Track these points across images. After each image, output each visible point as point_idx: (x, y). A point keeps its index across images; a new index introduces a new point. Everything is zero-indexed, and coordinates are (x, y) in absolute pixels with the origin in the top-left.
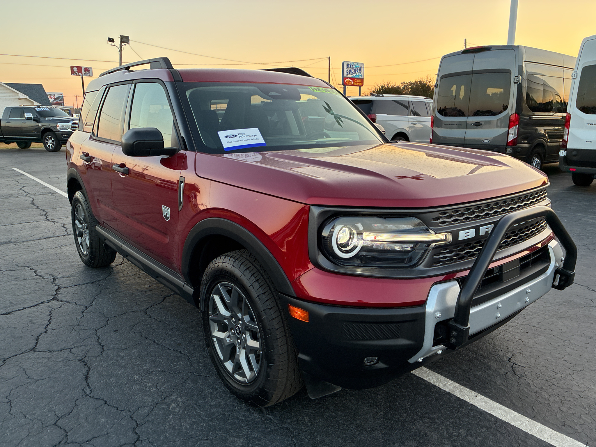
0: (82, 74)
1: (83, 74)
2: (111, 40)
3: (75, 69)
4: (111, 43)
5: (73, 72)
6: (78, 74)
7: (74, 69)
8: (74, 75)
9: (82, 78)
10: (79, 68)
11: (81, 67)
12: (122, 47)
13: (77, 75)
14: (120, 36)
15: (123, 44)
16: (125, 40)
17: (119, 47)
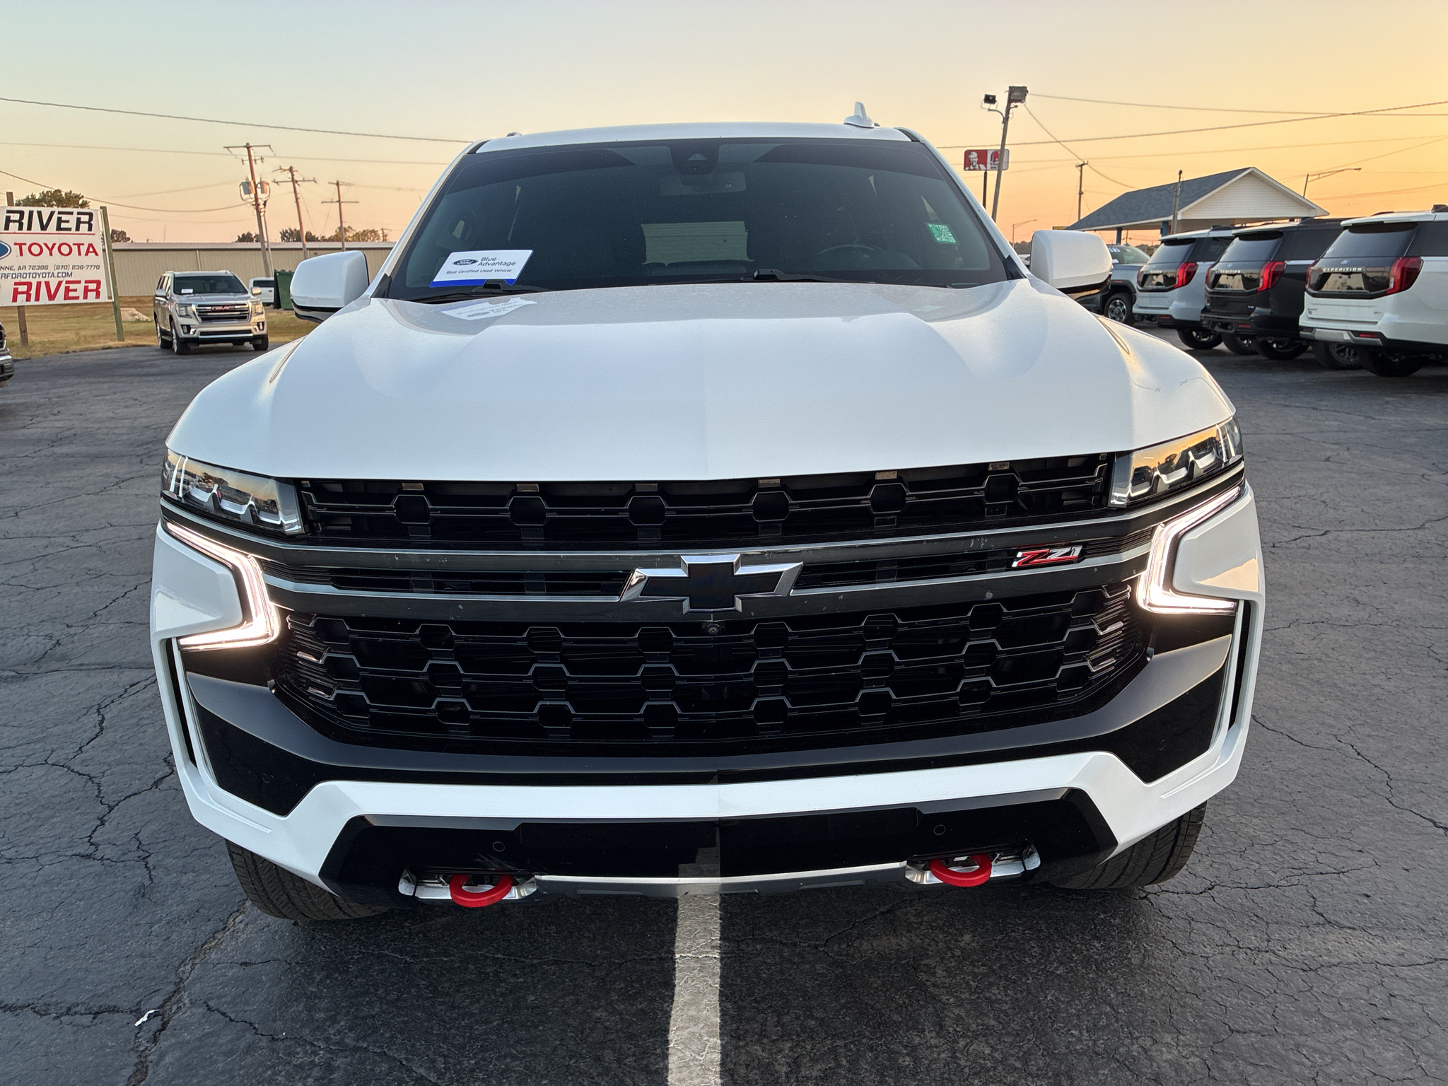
0: (986, 167)
1: (989, 166)
2: (990, 99)
3: (974, 155)
4: (988, 106)
5: (968, 164)
6: (977, 167)
7: (972, 156)
8: (970, 170)
9: (986, 174)
11: (985, 152)
12: (1011, 111)
13: (974, 170)
14: (1010, 87)
15: (1013, 105)
16: (1017, 95)
17: (1004, 113)
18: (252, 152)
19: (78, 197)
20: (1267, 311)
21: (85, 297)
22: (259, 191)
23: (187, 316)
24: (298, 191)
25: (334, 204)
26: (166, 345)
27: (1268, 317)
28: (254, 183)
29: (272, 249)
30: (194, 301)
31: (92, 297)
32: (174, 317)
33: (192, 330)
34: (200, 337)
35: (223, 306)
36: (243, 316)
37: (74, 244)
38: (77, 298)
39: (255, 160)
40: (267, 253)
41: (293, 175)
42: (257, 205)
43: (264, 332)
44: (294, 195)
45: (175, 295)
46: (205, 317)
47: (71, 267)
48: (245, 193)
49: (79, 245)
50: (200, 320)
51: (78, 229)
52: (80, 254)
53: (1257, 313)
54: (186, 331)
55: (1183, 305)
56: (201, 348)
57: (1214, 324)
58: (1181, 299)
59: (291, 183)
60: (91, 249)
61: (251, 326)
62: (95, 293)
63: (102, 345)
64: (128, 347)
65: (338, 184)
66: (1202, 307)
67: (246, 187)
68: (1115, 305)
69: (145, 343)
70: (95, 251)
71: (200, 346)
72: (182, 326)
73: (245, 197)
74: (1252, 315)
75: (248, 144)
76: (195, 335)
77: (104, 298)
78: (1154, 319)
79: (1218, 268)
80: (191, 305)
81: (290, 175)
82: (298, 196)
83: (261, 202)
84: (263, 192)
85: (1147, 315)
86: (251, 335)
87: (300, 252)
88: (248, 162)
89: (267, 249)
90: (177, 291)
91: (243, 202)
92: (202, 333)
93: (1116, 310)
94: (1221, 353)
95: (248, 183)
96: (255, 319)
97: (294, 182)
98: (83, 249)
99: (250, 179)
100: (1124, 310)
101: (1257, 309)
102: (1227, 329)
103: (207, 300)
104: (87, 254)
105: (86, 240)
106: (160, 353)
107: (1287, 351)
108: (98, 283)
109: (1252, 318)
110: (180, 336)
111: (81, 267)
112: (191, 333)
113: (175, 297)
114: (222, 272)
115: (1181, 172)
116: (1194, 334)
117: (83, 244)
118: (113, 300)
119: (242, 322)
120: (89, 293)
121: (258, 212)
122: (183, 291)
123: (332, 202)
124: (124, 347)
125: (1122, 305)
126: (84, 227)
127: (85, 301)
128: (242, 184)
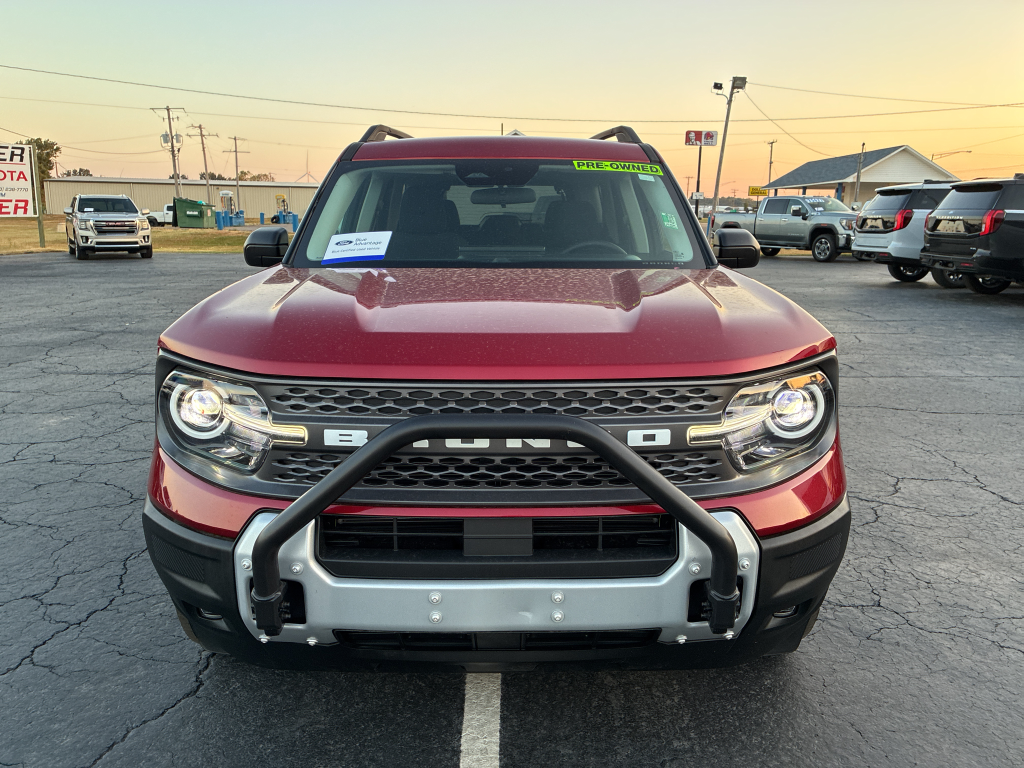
0: (701, 143)
1: (703, 143)
2: (718, 86)
3: (692, 135)
4: (716, 91)
5: (688, 140)
6: (695, 143)
7: (691, 135)
8: (689, 145)
9: (700, 148)
10: (698, 134)
11: (702, 132)
12: (734, 96)
13: (693, 145)
14: (734, 78)
15: (735, 90)
16: (739, 83)
17: (728, 97)
18: (171, 113)
19: (53, 144)
20: (987, 252)
21: (15, 213)
22: (175, 141)
23: (86, 229)
24: (205, 142)
25: (232, 153)
26: (72, 251)
27: (987, 257)
28: (172, 135)
29: (183, 184)
30: (91, 217)
31: (20, 213)
32: (76, 229)
33: (90, 240)
34: (96, 246)
35: (116, 222)
36: (132, 230)
37: (8, 172)
38: (9, 213)
39: (173, 119)
40: (179, 186)
41: (201, 131)
42: (173, 151)
43: (149, 244)
44: (201, 145)
45: (80, 213)
46: (100, 230)
47: (5, 189)
48: (165, 143)
49: (12, 172)
50: (96, 233)
51: (11, 160)
52: (12, 179)
53: (979, 254)
54: (85, 241)
55: (900, 245)
56: (97, 255)
57: (935, 261)
58: (899, 239)
59: (200, 137)
60: (22, 175)
61: (137, 239)
62: (23, 210)
63: (26, 250)
64: (47, 252)
65: (235, 139)
66: (922, 247)
67: (166, 138)
68: (821, 243)
69: (61, 249)
70: (24, 178)
71: (97, 253)
72: (82, 237)
73: (164, 145)
74: (975, 256)
75: (168, 107)
76: (92, 245)
77: (30, 213)
78: (872, 256)
79: (937, 214)
80: (89, 220)
81: (199, 131)
82: (205, 146)
83: (176, 149)
84: (177, 142)
85: (867, 252)
86: (138, 245)
87: (205, 187)
88: (167, 120)
89: (179, 184)
90: (81, 210)
91: (162, 149)
92: (98, 243)
93: (822, 247)
94: (924, 286)
95: (167, 135)
96: (141, 233)
97: (202, 136)
98: (16, 176)
99: (169, 133)
100: (828, 248)
101: (979, 250)
102: (947, 266)
103: (103, 217)
104: (18, 180)
105: (18, 169)
106: (68, 257)
107: (993, 287)
108: (26, 202)
109: (974, 258)
110: (80, 245)
111: (13, 190)
112: (89, 243)
113: (79, 215)
114: (120, 196)
115: (864, 144)
116: (902, 268)
117: (15, 172)
118: (38, 215)
119: (131, 235)
120: (18, 210)
121: (174, 156)
122: (86, 210)
123: (231, 152)
124: (43, 252)
125: (826, 243)
126: (17, 159)
127: (15, 216)
128: (163, 136)
